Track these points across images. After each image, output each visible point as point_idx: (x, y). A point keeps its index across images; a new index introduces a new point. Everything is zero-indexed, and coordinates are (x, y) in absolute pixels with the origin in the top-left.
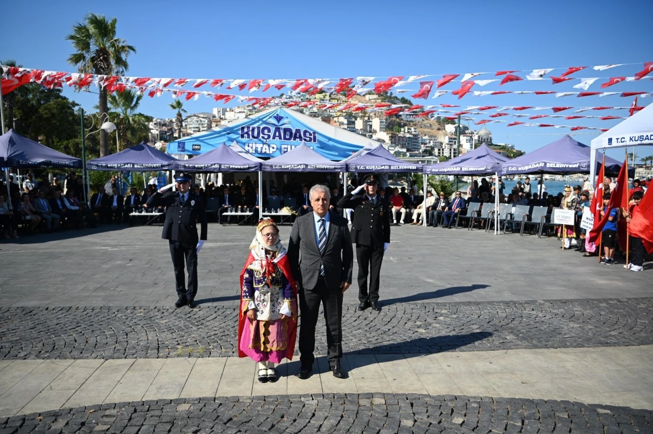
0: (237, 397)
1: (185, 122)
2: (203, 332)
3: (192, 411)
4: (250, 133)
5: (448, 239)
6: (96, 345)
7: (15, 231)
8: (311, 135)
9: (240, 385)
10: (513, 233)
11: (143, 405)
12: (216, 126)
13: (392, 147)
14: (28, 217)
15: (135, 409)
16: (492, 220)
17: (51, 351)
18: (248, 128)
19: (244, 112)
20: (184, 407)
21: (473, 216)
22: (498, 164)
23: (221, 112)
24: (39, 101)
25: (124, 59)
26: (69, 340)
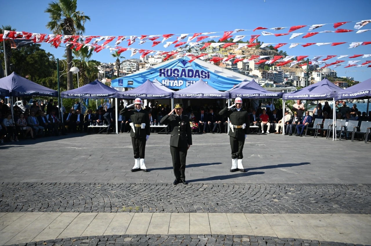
0: (159, 234)
1: (122, 65)
2: (138, 198)
3: (133, 241)
4: (166, 73)
5: (299, 143)
6: (73, 204)
7: (17, 137)
8: (206, 74)
9: (161, 228)
10: (347, 139)
11: (104, 237)
12: (142, 67)
13: (263, 80)
14: (25, 128)
15: (99, 239)
16: (331, 130)
17: (47, 208)
18: (164, 69)
19: (161, 58)
20: (128, 240)
21: (317, 128)
22: (335, 92)
23: (146, 58)
24: (26, 53)
25: (82, 25)
26: (57, 201)
